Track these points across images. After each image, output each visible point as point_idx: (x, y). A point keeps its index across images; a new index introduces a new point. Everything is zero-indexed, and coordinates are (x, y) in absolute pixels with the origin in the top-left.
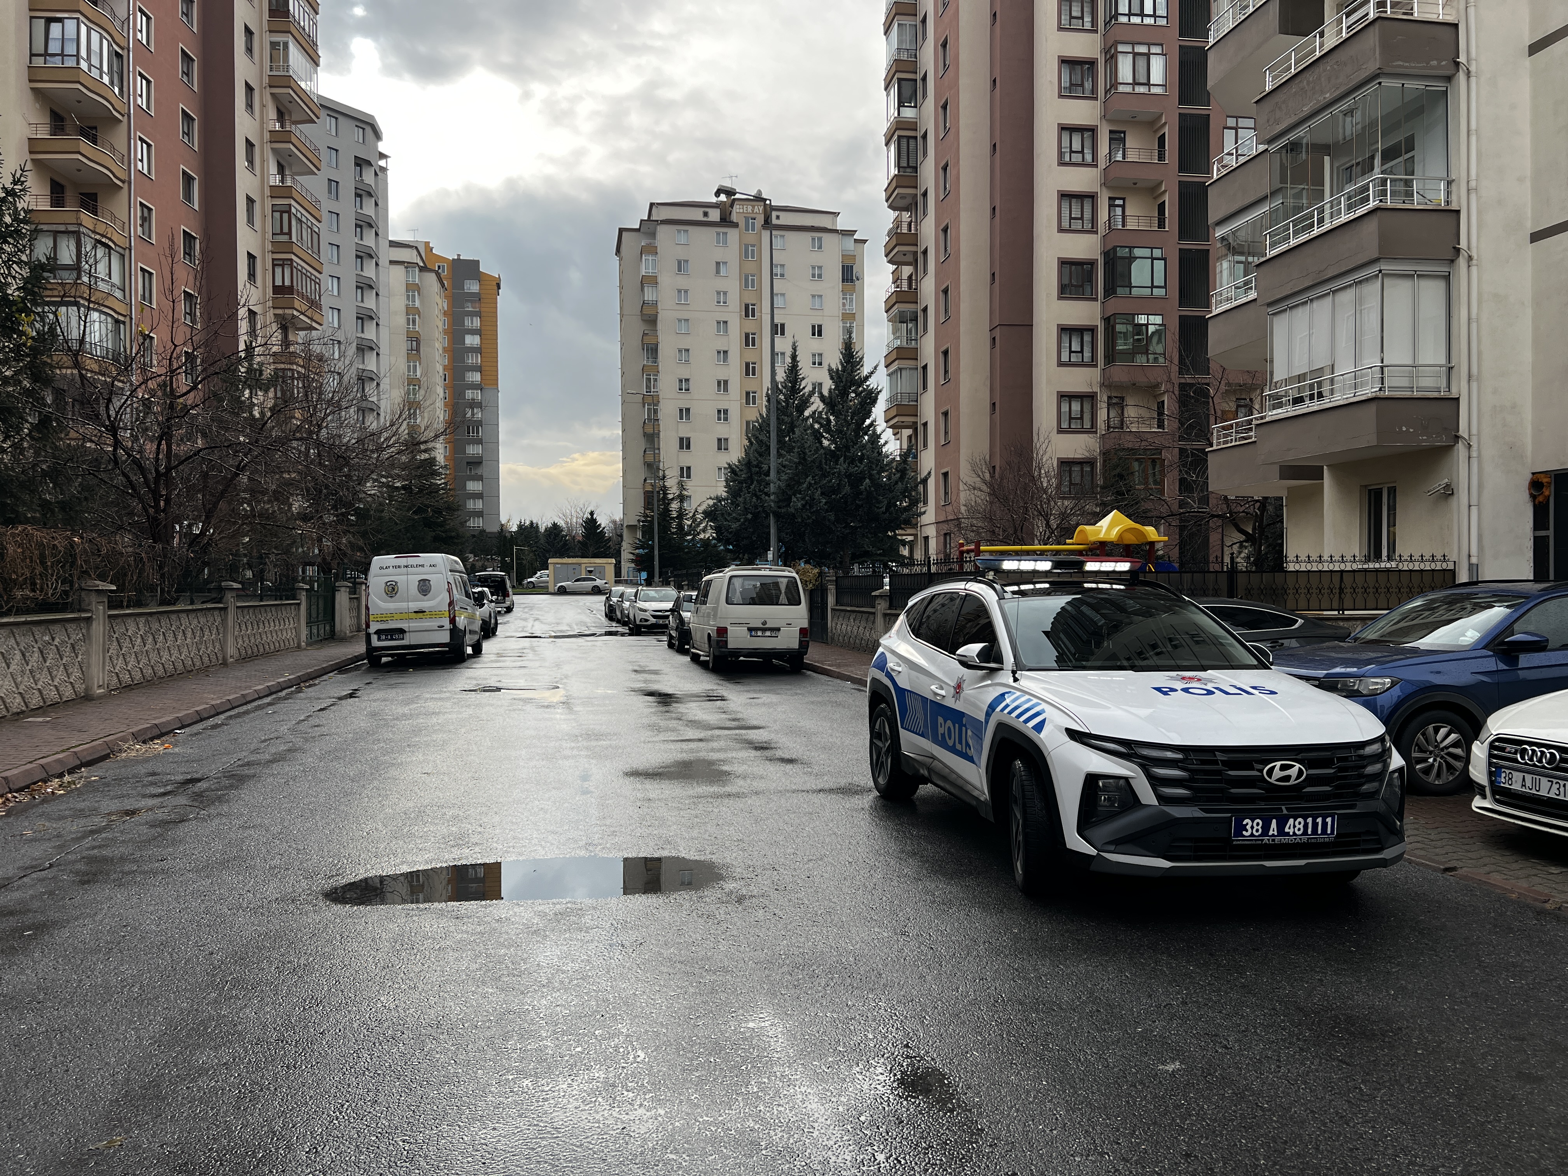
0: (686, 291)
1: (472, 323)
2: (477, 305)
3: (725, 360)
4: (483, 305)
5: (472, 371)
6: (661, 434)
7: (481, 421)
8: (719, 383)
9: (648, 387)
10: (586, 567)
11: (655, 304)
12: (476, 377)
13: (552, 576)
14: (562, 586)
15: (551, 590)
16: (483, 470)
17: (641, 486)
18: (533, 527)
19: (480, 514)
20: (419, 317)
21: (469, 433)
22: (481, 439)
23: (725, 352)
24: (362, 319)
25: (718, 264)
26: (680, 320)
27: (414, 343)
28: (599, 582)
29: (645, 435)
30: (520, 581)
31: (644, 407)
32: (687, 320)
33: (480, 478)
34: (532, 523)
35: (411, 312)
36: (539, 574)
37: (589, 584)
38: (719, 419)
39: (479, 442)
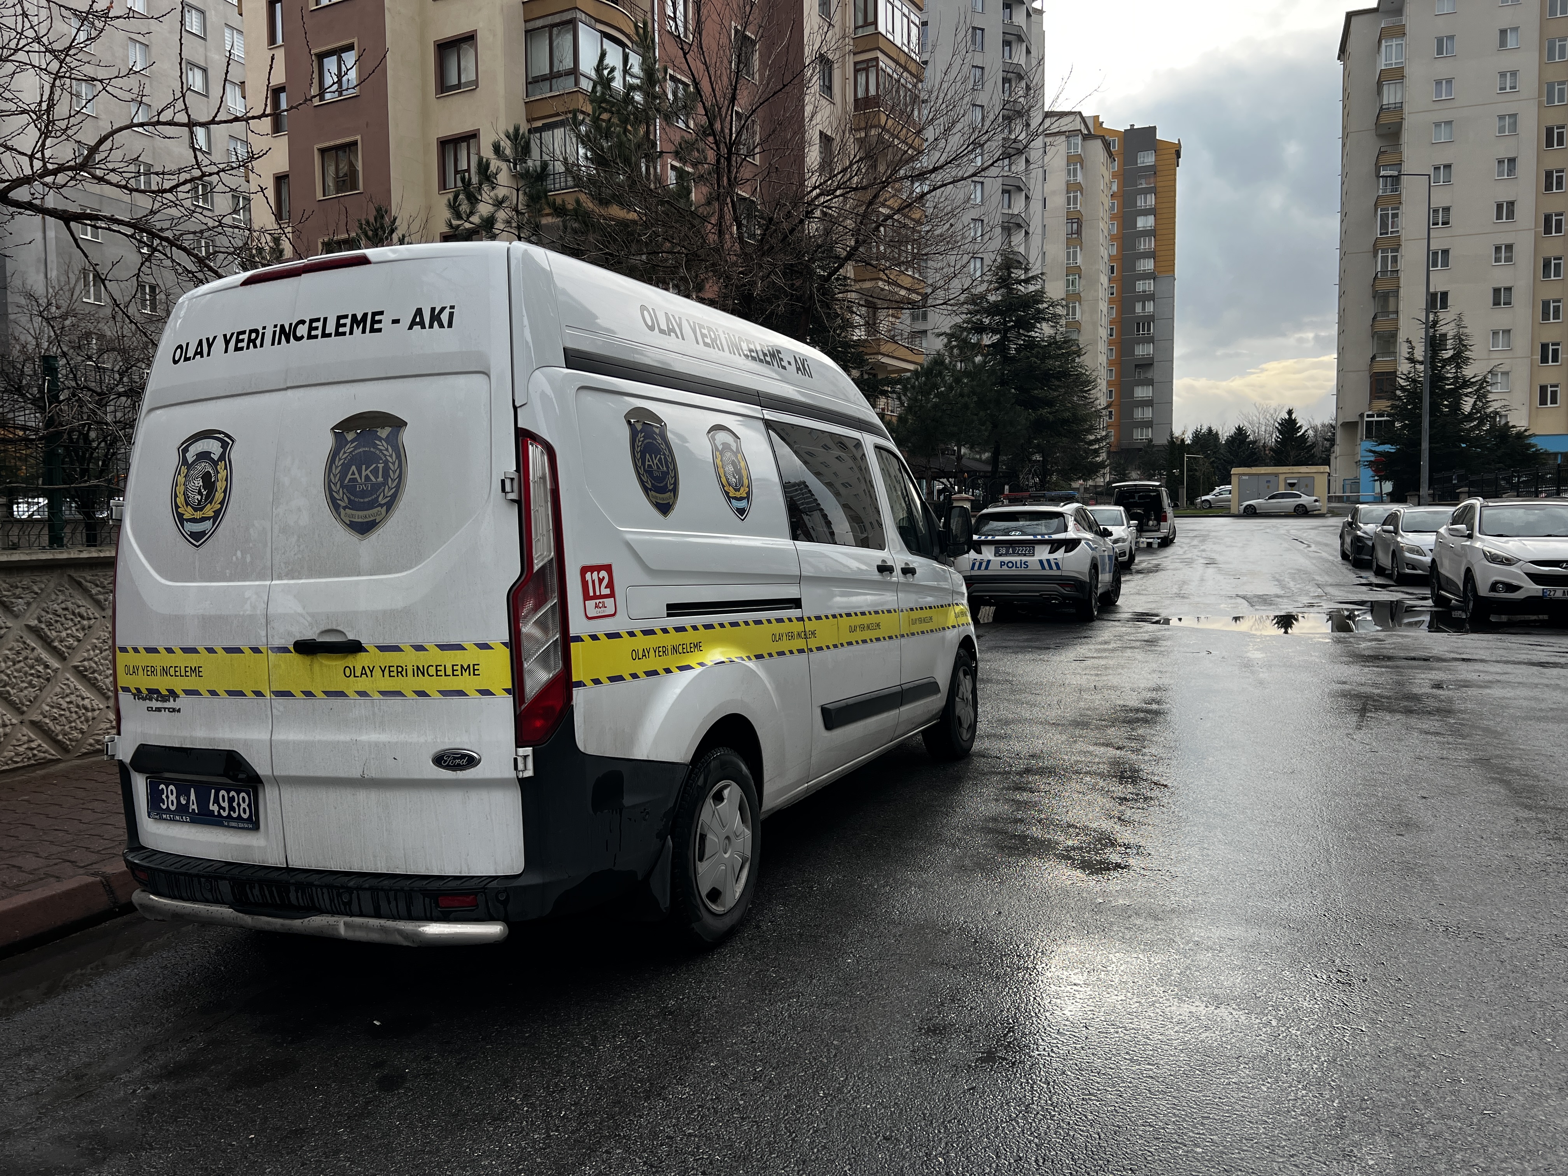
0: (1449, 81)
1: (1145, 202)
2: (1152, 180)
3: (1511, 171)
4: (1158, 179)
5: (1144, 258)
6: (1402, 292)
7: (1153, 316)
8: (1499, 206)
9: (1384, 225)
10: (1286, 479)
11: (1399, 108)
12: (1148, 265)
13: (1235, 493)
14: (1250, 505)
15: (1234, 510)
16: (1155, 373)
17: (1368, 368)
18: (1211, 435)
19: (1148, 424)
20: (1082, 194)
21: (1138, 331)
22: (1153, 337)
23: (1512, 161)
24: (1009, 192)
25: (1503, 32)
26: (1437, 125)
27: (1075, 225)
28: (1305, 500)
29: (1375, 295)
30: (1191, 499)
31: (1375, 255)
32: (1449, 123)
33: (1150, 382)
34: (1210, 430)
35: (1073, 188)
36: (1217, 489)
37: (1291, 502)
38: (1497, 260)
39: (1151, 340)
